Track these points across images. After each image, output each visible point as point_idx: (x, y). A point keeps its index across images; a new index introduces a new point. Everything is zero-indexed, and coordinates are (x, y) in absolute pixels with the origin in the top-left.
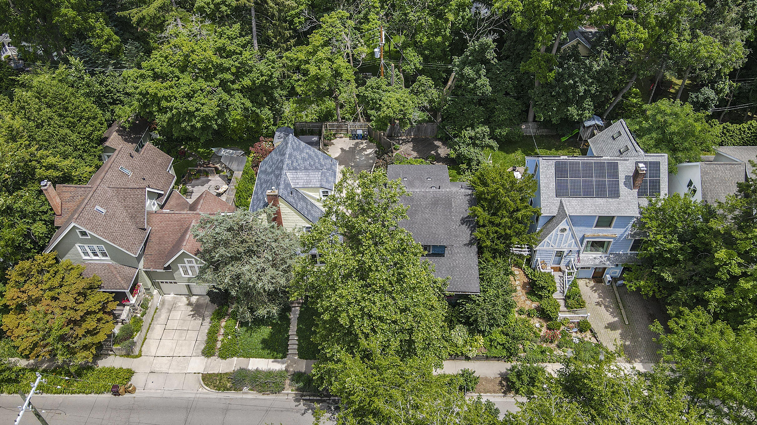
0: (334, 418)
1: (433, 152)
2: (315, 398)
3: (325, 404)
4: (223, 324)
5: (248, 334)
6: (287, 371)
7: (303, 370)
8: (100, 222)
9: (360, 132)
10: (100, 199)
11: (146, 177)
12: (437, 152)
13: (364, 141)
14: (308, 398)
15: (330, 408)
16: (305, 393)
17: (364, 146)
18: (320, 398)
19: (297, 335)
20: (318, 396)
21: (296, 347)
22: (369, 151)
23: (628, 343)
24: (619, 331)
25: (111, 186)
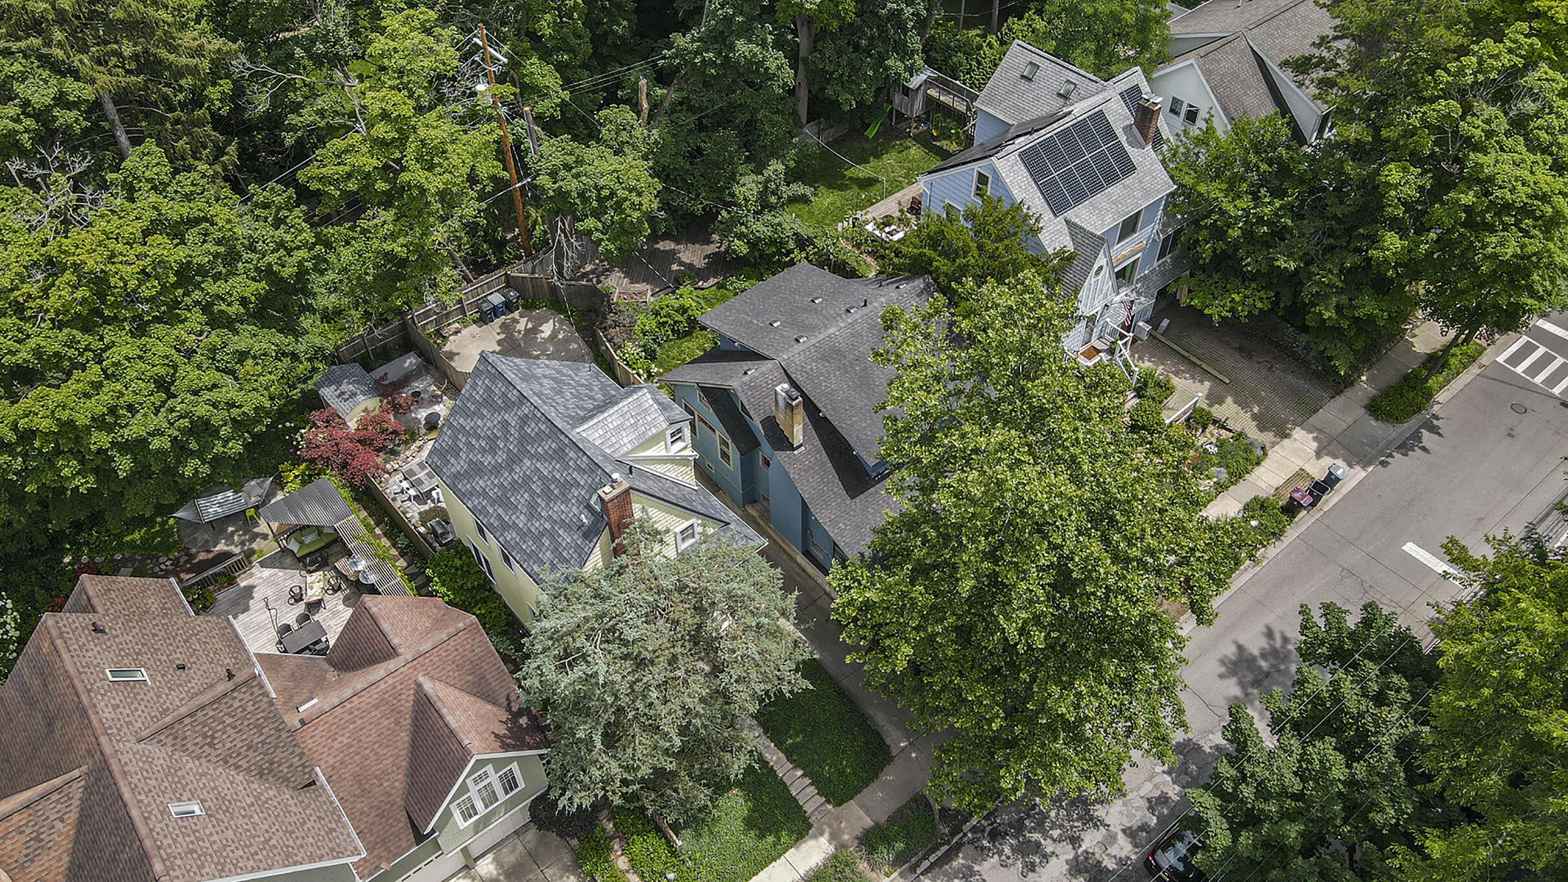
0: (1008, 858)
1: (675, 267)
2: (939, 853)
3: (969, 849)
4: (622, 863)
5: (706, 839)
6: (841, 846)
7: (868, 822)
8: (215, 838)
9: (497, 299)
10: (153, 782)
11: (180, 658)
12: (681, 263)
13: (516, 314)
14: (926, 864)
15: (983, 848)
16: (913, 860)
17: (523, 324)
18: (947, 847)
19: (795, 768)
20: (941, 845)
21: (812, 790)
22: (547, 329)
23: (1256, 410)
24: (1229, 400)
25: (145, 734)
